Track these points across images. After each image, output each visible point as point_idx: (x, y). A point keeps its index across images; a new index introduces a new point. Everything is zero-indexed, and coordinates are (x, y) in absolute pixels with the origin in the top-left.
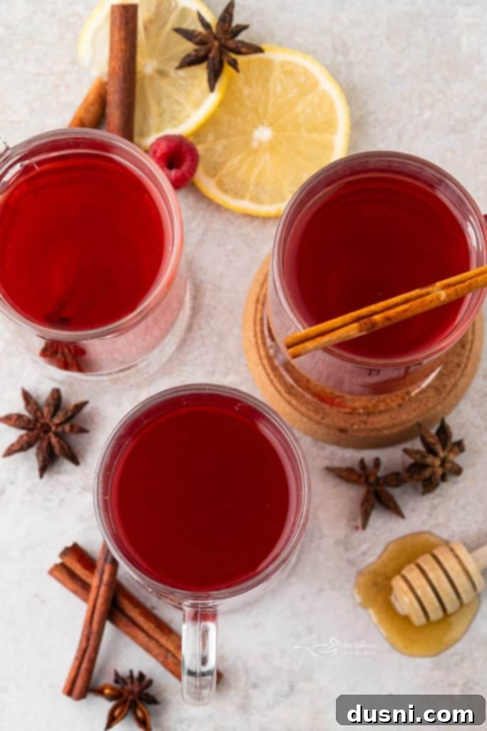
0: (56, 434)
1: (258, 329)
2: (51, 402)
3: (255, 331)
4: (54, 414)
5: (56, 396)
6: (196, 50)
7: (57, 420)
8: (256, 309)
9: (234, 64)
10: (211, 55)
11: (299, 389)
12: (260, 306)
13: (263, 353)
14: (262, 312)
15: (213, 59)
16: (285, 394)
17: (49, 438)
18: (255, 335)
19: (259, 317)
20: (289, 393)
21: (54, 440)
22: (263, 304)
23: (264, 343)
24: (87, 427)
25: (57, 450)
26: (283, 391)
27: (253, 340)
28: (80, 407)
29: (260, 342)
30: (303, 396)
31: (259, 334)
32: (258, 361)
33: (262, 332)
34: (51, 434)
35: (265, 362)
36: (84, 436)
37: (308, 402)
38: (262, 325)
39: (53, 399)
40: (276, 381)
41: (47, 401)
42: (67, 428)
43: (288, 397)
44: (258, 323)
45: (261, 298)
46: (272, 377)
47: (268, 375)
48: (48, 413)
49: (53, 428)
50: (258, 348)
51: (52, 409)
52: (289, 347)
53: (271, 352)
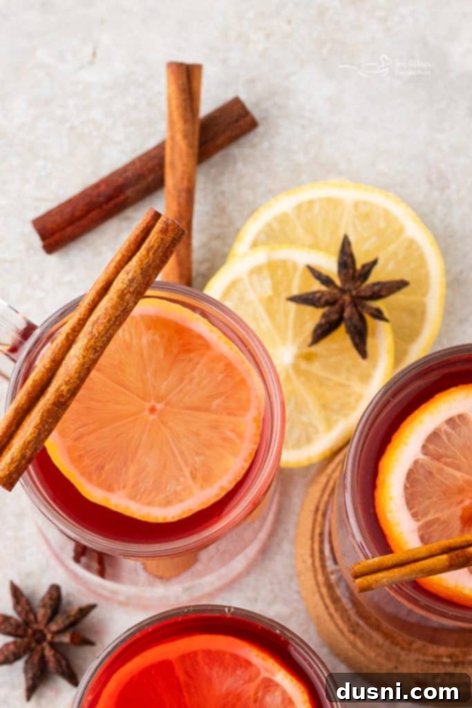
0: (53, 645)
1: (316, 547)
2: (48, 602)
3: (312, 549)
4: (51, 619)
5: (55, 595)
6: (324, 316)
7: (54, 627)
8: (315, 520)
9: (378, 315)
10: (346, 314)
11: (367, 628)
12: (319, 518)
13: (321, 579)
14: (323, 526)
15: (350, 319)
16: (347, 633)
17: (43, 649)
18: (312, 556)
19: (317, 531)
20: (354, 633)
21: (49, 653)
22: (324, 515)
23: (324, 567)
24: (92, 638)
25: (52, 665)
26: (345, 629)
27: (309, 561)
28: (86, 611)
29: (318, 563)
30: (371, 637)
31: (317, 554)
32: (315, 588)
33: (322, 552)
34: (45, 645)
35: (324, 590)
36: (87, 649)
37: (378, 646)
38: (321, 542)
39: (51, 598)
40: (336, 616)
41: (43, 599)
42: (66, 639)
43: (351, 637)
44: (317, 539)
45: (322, 507)
46: (332, 610)
47: (327, 608)
48: (44, 616)
49: (49, 637)
50: (315, 571)
51: (49, 611)
52: (357, 576)
53: (333, 578)
